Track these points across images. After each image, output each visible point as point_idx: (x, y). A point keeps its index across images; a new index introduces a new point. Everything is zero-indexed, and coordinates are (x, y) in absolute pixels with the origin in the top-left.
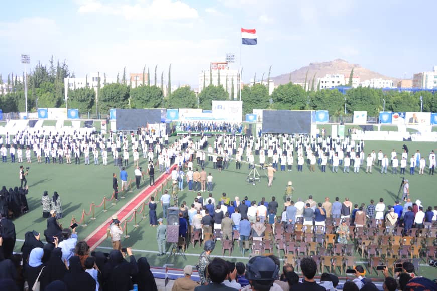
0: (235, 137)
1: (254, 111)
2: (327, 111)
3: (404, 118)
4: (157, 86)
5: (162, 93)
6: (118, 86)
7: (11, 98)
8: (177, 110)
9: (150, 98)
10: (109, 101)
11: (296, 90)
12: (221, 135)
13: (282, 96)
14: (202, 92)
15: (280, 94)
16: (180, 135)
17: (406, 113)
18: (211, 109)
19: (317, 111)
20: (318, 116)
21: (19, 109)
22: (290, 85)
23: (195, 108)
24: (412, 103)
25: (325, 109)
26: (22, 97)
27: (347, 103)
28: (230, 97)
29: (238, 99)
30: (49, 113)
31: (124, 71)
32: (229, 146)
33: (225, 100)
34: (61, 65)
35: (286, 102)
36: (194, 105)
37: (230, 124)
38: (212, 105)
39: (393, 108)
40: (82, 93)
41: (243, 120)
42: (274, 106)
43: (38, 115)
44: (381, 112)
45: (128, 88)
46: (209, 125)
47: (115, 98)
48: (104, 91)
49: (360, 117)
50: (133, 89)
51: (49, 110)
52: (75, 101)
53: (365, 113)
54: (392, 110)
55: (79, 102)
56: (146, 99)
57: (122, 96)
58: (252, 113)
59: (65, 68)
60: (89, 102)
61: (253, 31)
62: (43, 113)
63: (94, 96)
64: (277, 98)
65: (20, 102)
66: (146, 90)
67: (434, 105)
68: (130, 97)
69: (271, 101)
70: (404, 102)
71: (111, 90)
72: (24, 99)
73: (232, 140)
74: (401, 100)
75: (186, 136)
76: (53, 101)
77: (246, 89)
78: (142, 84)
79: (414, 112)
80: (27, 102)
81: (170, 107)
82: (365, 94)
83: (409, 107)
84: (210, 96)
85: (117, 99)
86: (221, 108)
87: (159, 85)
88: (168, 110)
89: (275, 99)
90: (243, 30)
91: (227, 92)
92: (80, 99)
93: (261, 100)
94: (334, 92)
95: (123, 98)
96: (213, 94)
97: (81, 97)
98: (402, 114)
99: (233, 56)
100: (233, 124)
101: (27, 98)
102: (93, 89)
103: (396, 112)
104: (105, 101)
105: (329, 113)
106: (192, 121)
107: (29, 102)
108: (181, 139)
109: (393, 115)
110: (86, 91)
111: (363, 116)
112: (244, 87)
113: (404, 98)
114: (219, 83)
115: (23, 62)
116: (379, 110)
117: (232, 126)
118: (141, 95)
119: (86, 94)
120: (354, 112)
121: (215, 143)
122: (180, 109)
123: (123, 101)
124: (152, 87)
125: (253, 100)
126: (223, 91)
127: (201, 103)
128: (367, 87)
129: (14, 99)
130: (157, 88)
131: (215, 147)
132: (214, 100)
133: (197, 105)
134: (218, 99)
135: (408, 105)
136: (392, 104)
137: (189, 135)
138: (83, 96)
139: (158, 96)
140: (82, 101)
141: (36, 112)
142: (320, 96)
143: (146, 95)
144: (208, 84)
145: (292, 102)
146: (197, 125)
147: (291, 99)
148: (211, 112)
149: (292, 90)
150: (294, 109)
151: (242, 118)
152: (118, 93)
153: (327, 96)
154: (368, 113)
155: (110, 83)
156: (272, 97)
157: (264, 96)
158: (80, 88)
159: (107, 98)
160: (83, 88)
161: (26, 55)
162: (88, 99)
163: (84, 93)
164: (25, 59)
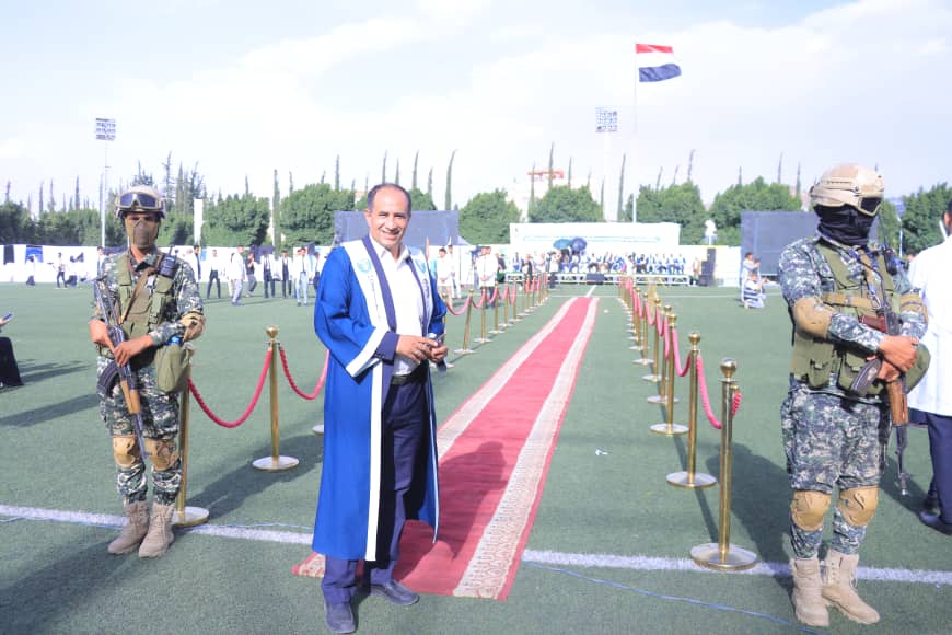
7: (67, 224)
10: (304, 227)
11: (776, 196)
15: (737, 207)
22: (759, 183)
26: (92, 219)
27: (906, 225)
31: (338, 166)
33: (595, 221)
34: (188, 175)
40: (238, 208)
42: (721, 236)
47: (318, 220)
48: (292, 204)
52: (221, 228)
55: (231, 231)
59: (196, 183)
60: (254, 230)
61: (667, 50)
63: (265, 217)
64: (729, 218)
71: (311, 199)
72: (99, 227)
76: (166, 229)
77: (647, 194)
80: (107, 233)
84: (559, 212)
85: (325, 221)
89: (722, 219)
90: (641, 49)
92: (233, 223)
93: (689, 222)
96: (567, 207)
97: (236, 218)
99: (615, 113)
101: (107, 223)
102: (263, 201)
104: (294, 227)
110: (247, 205)
112: (644, 190)
115: (100, 137)
119: (247, 211)
129: (74, 226)
130: (422, 195)
134: (578, 219)
138: (239, 215)
140: (236, 229)
149: (767, 195)
152: (326, 208)
156: (713, 215)
157: (694, 212)
158: (233, 197)
159: (298, 219)
160: (240, 198)
161: (106, 120)
162: (251, 222)
163: (242, 210)
164: (105, 130)
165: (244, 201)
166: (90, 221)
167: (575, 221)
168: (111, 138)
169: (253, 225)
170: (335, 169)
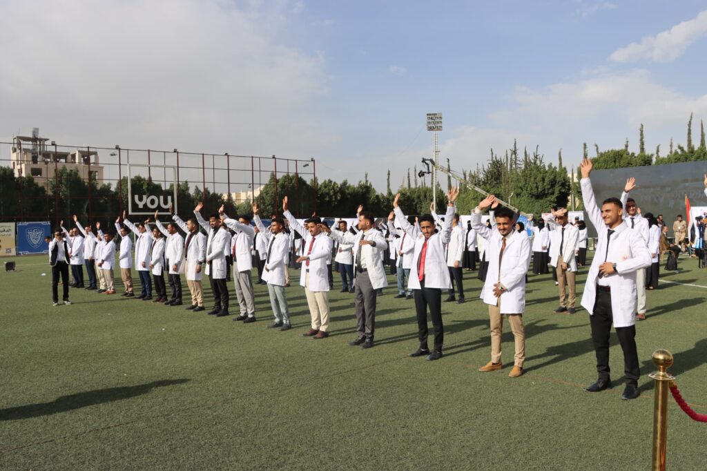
6: (622, 156)
26: (428, 194)
31: (642, 135)
34: (532, 157)
40: (539, 178)
52: (525, 198)
59: (538, 162)
60: (554, 197)
72: (432, 200)
80: (437, 204)
92: (534, 191)
97: (537, 187)
110: (548, 174)
115: (430, 129)
119: (547, 180)
138: (540, 184)
140: (538, 197)
155: (603, 152)
161: (435, 114)
162: (550, 191)
163: (543, 180)
164: (434, 123)
166: (425, 196)
168: (439, 129)
169: (553, 193)
170: (639, 137)
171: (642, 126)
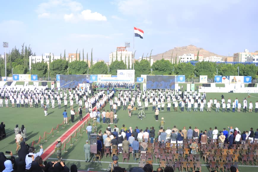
0: (131, 92)
1: (142, 76)
2: (184, 76)
3: (229, 79)
4: (85, 61)
5: (87, 65)
8: (96, 75)
9: (80, 68)
10: (56, 70)
11: (166, 63)
12: (122, 90)
13: (158, 67)
14: (111, 64)
16: (98, 90)
17: (230, 76)
18: (117, 75)
19: (179, 76)
20: (179, 78)
21: (1, 75)
22: (163, 60)
23: (107, 74)
24: (233, 70)
25: (183, 74)
27: (196, 70)
28: (127, 68)
29: (132, 69)
30: (20, 77)
31: (65, 52)
32: (127, 96)
33: (124, 69)
34: (28, 48)
35: (160, 70)
36: (106, 72)
37: (128, 83)
38: (117, 72)
39: (222, 73)
40: (40, 65)
41: (135, 81)
42: (154, 73)
43: (13, 79)
44: (215, 76)
45: (67, 62)
46: (115, 84)
47: (59, 68)
48: (53, 64)
49: (204, 79)
50: (70, 63)
51: (20, 75)
52: (36, 70)
53: (206, 76)
54: (221, 74)
55: (38, 70)
56: (78, 69)
57: (64, 67)
58: (141, 77)
59: (29, 50)
60: (44, 70)
62: (16, 77)
63: (47, 67)
64: (156, 68)
65: (2, 70)
66: (78, 64)
67: (245, 71)
68: (69, 68)
69: (152, 70)
70: (229, 70)
71: (57, 63)
72: (5, 69)
73: (129, 93)
74: (227, 69)
75: (102, 91)
76: (22, 70)
77: (137, 63)
78: (75, 60)
79: (235, 75)
81: (92, 73)
82: (206, 66)
83: (231, 73)
84: (116, 67)
85: (61, 69)
86: (122, 74)
87: (85, 60)
88: (91, 75)
89: (154, 68)
90: (135, 29)
91: (126, 65)
92: (39, 69)
93: (146, 69)
94: (188, 65)
95: (64, 68)
96: (118, 66)
98: (228, 77)
99: (129, 43)
100: (129, 83)
101: (7, 68)
102: (46, 63)
103: (224, 76)
104: (54, 70)
105: (185, 76)
106: (105, 82)
107: (7, 70)
108: (98, 93)
109: (222, 78)
111: (205, 78)
112: (136, 61)
113: (229, 68)
114: (121, 59)
115: (4, 47)
116: (214, 74)
117: (128, 85)
118: (75, 66)
119: (42, 66)
120: (200, 76)
121: (119, 95)
122: (98, 75)
123: (64, 70)
124: (82, 61)
125: (141, 69)
126: (124, 64)
127: (110, 71)
128: (207, 61)
130: (84, 62)
131: (119, 97)
132: (118, 69)
133: (108, 72)
134: (121, 69)
135: (231, 72)
136: (222, 71)
137: (103, 90)
138: (40, 67)
139: (85, 67)
140: (39, 70)
141: (12, 76)
142: (180, 67)
143: (78, 67)
144: (114, 60)
145: (164, 70)
146: (108, 84)
147: (163, 69)
148: (117, 77)
150: (165, 74)
151: (135, 80)
152: (61, 66)
153: (184, 66)
154: (208, 76)
155: (57, 59)
156: (152, 67)
157: (147, 67)
158: (38, 62)
159: (55, 68)
160: (40, 62)
161: (6, 43)
163: (41, 65)
164: (5, 45)
165: (41, 63)
166: (2, 68)
167: (120, 69)
168: (7, 47)
169: (43, 69)
171: (65, 50)
